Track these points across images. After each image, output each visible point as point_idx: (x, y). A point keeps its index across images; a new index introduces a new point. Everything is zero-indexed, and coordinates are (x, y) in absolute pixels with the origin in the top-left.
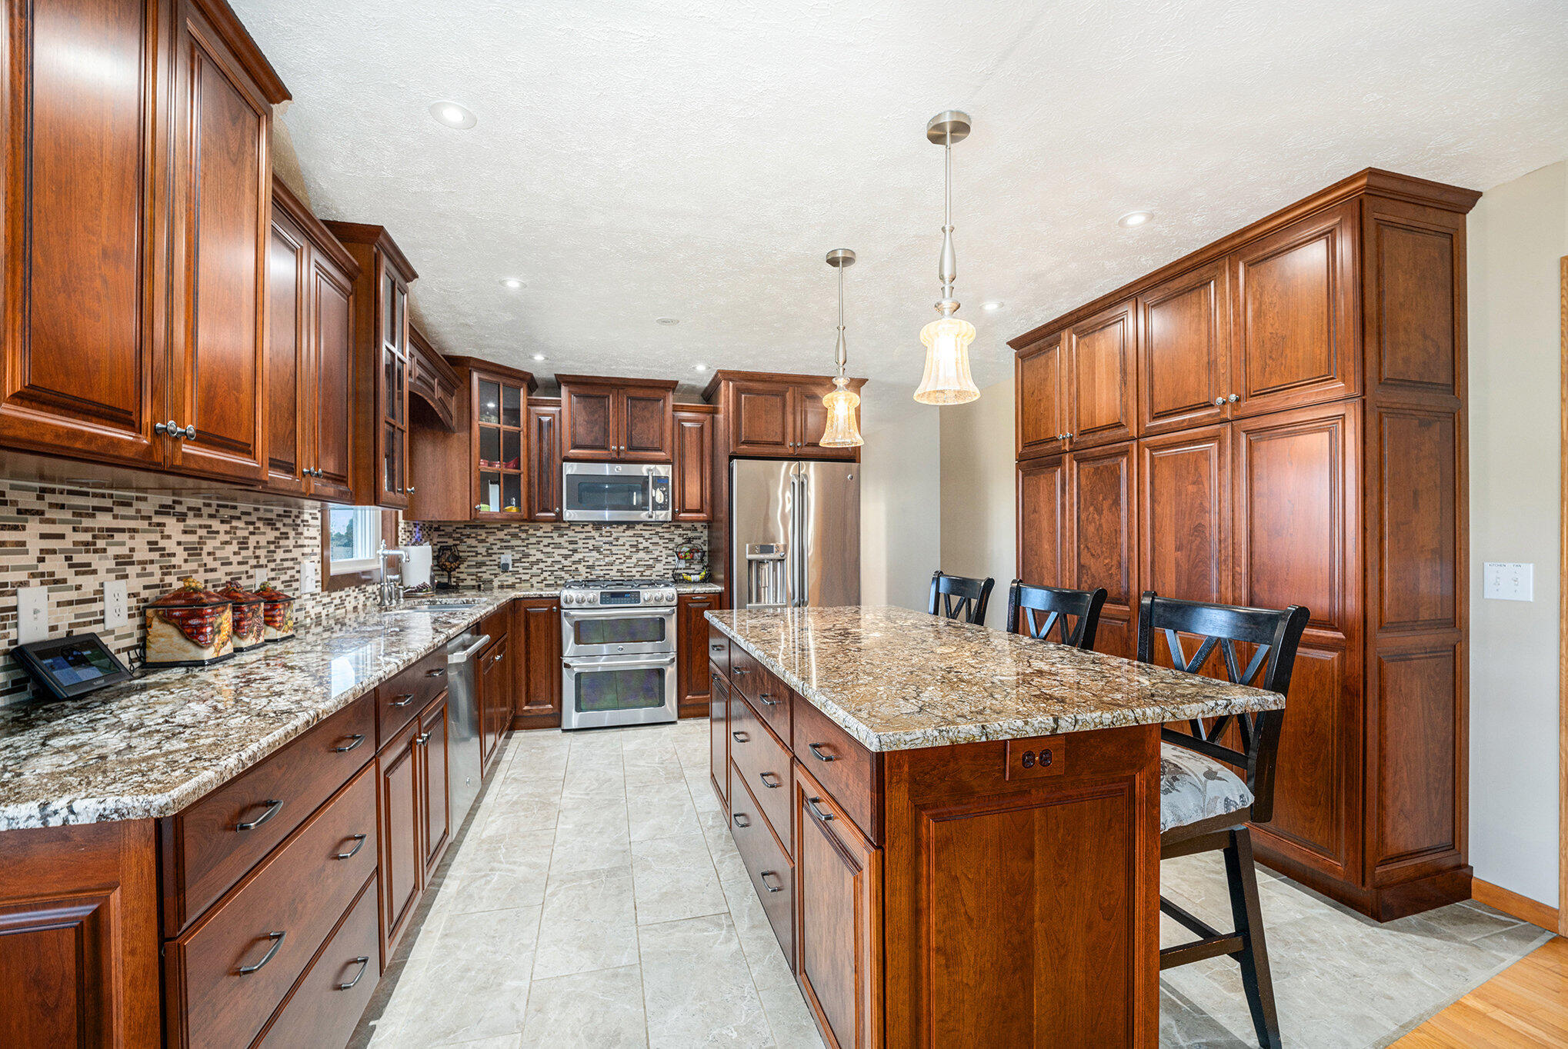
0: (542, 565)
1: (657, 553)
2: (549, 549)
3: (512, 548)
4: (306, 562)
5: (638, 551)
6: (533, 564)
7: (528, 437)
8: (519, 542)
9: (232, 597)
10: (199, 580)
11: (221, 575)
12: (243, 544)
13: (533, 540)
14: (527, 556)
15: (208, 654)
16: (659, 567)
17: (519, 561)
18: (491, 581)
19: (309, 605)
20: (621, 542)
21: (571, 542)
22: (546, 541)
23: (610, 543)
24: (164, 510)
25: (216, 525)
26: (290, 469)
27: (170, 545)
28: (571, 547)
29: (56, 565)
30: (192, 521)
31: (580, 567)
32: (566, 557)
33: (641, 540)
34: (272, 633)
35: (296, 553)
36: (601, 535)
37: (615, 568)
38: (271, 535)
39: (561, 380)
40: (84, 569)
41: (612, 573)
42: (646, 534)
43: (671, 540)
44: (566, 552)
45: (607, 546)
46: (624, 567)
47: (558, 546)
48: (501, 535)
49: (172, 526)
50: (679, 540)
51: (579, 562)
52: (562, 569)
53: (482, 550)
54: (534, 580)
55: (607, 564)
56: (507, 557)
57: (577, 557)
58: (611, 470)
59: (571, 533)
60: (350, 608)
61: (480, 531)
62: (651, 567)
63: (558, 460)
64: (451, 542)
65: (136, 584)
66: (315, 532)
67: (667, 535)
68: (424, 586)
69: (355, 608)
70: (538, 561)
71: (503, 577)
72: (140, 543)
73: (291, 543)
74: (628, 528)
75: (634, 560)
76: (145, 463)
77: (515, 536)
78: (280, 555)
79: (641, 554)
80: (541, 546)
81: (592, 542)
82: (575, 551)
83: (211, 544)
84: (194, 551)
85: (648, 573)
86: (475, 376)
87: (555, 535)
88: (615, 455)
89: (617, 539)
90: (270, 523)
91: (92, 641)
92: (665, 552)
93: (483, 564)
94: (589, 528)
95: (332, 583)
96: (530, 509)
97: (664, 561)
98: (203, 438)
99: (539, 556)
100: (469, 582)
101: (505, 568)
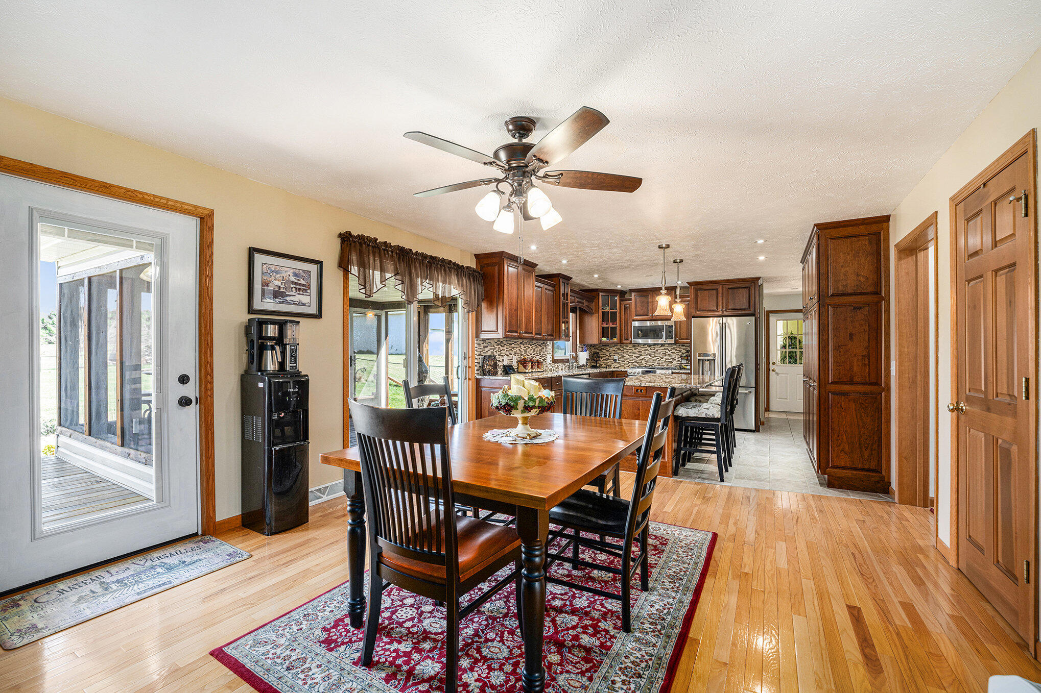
0: (628, 360)
1: (674, 357)
2: (631, 354)
3: (618, 353)
4: (548, 355)
5: (666, 355)
6: (625, 360)
7: (620, 313)
8: (620, 351)
9: (531, 361)
10: (526, 357)
11: (530, 357)
12: (534, 350)
13: (625, 351)
14: (623, 356)
15: (527, 371)
16: (675, 362)
17: (620, 358)
18: (611, 366)
19: (549, 366)
20: (659, 352)
21: (639, 352)
22: (630, 351)
23: (655, 352)
24: (521, 343)
25: (529, 346)
26: (540, 334)
27: (522, 350)
28: (639, 353)
29: (507, 353)
30: (525, 345)
31: (643, 361)
32: (637, 357)
33: (667, 351)
34: (539, 370)
35: (546, 353)
36: (651, 349)
37: (656, 362)
38: (540, 348)
39: (631, 291)
40: (511, 354)
41: (656, 364)
42: (669, 349)
43: (680, 351)
44: (637, 355)
45: (653, 353)
46: (660, 362)
47: (635, 353)
48: (614, 349)
49: (522, 346)
50: (684, 351)
51: (642, 359)
52: (636, 362)
53: (608, 354)
54: (626, 366)
55: (653, 361)
56: (616, 357)
57: (641, 357)
58: (650, 323)
59: (639, 348)
60: (560, 369)
61: (608, 347)
62: (671, 362)
63: (631, 320)
64: (598, 351)
65: (517, 357)
66: (550, 347)
67: (678, 349)
68: (584, 365)
69: (562, 369)
70: (628, 359)
71: (615, 364)
72: (517, 349)
73: (544, 350)
74: (661, 346)
75: (664, 359)
76: (519, 338)
77: (619, 349)
78: (542, 353)
79: (667, 357)
80: (628, 353)
81: (647, 352)
82: (641, 355)
83: (528, 350)
84: (525, 351)
85: (670, 365)
86: (601, 294)
87: (633, 349)
88: (651, 318)
89: (657, 351)
90: (540, 346)
91: (512, 366)
92: (677, 356)
93: (608, 359)
94: (646, 346)
95: (555, 361)
96: (621, 339)
97: (677, 360)
98: (525, 333)
99: (628, 357)
100: (603, 366)
101: (615, 361)
